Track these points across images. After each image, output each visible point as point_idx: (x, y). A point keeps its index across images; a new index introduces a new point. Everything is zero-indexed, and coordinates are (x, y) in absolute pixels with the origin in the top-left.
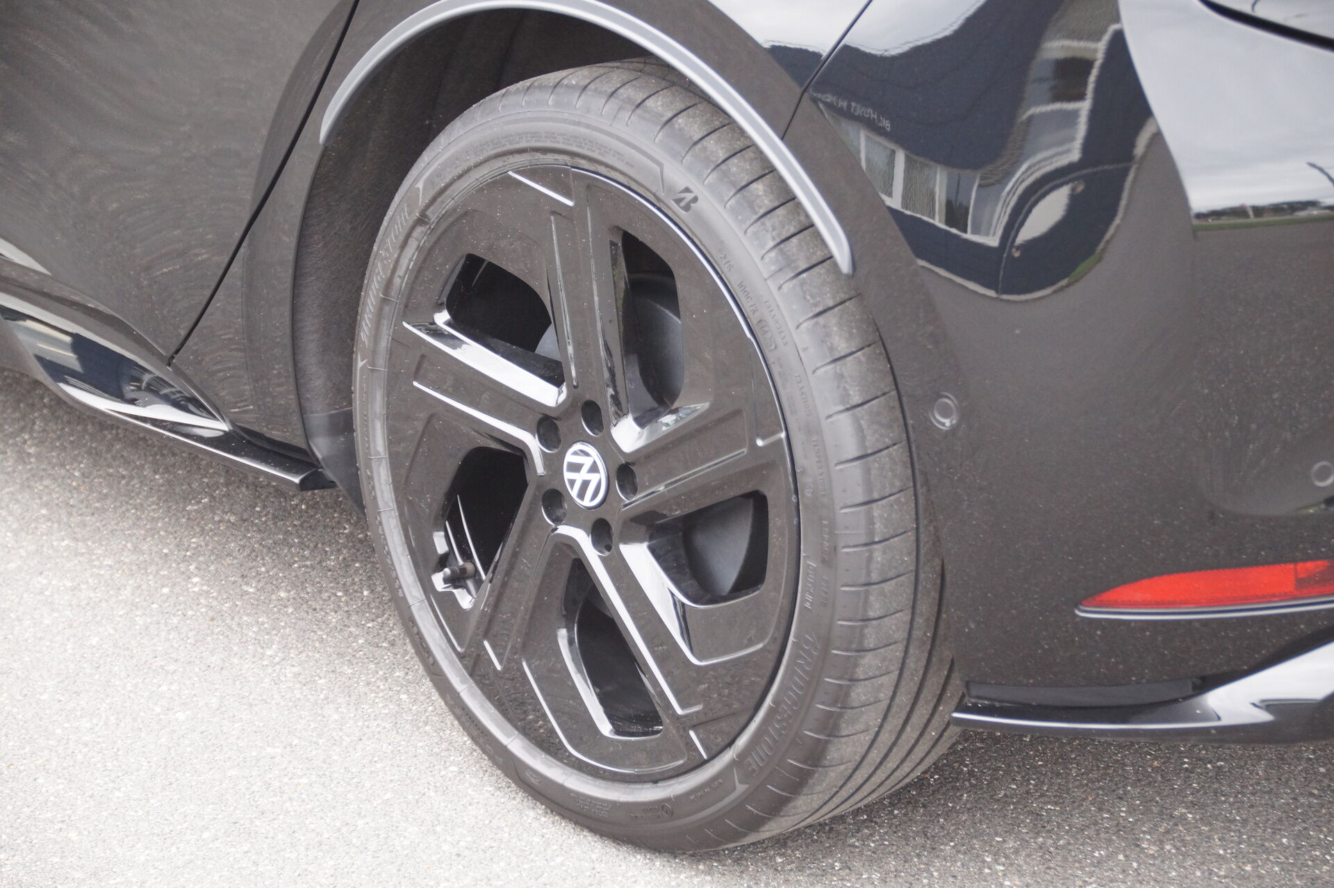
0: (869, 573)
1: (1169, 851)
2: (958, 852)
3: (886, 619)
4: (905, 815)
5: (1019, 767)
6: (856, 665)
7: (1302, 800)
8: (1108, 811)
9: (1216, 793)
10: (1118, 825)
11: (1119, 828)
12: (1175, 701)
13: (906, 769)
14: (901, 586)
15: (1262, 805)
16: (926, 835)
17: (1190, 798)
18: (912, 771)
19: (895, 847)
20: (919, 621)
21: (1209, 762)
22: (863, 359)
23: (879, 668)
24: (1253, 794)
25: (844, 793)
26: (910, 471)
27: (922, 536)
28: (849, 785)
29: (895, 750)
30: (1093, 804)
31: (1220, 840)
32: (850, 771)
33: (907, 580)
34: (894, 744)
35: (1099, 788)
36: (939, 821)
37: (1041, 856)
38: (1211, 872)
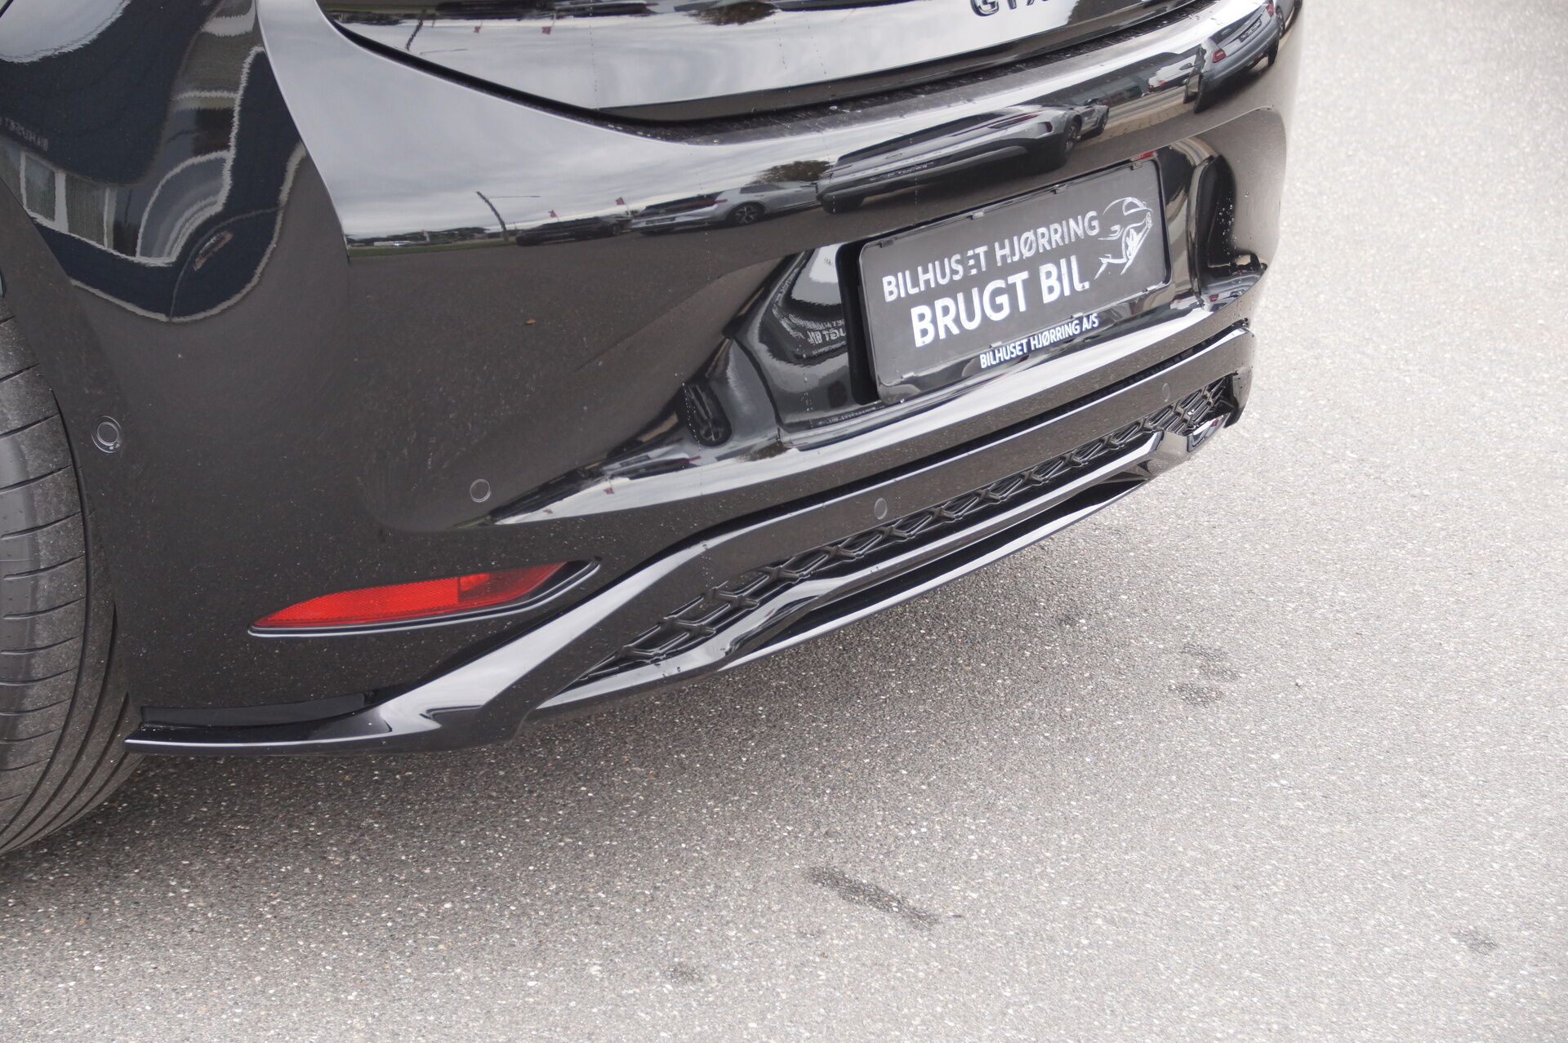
0: (34, 602)
1: (354, 861)
2: (143, 878)
3: (55, 648)
4: (89, 845)
5: (210, 789)
6: (23, 696)
7: (481, 803)
8: (298, 827)
9: (402, 801)
10: (306, 839)
11: (307, 842)
12: (349, 715)
13: (83, 799)
14: (71, 613)
15: (444, 810)
16: (109, 864)
17: (378, 809)
18: (91, 800)
19: (75, 879)
20: (92, 648)
21: (398, 773)
22: (21, 382)
23: (47, 697)
24: (437, 800)
25: (15, 828)
26: (76, 497)
27: (92, 563)
28: (20, 819)
29: (70, 780)
30: (283, 821)
31: (403, 846)
32: (20, 805)
33: (76, 608)
34: (69, 774)
35: (290, 806)
36: (124, 849)
37: (227, 876)
38: (392, 878)
